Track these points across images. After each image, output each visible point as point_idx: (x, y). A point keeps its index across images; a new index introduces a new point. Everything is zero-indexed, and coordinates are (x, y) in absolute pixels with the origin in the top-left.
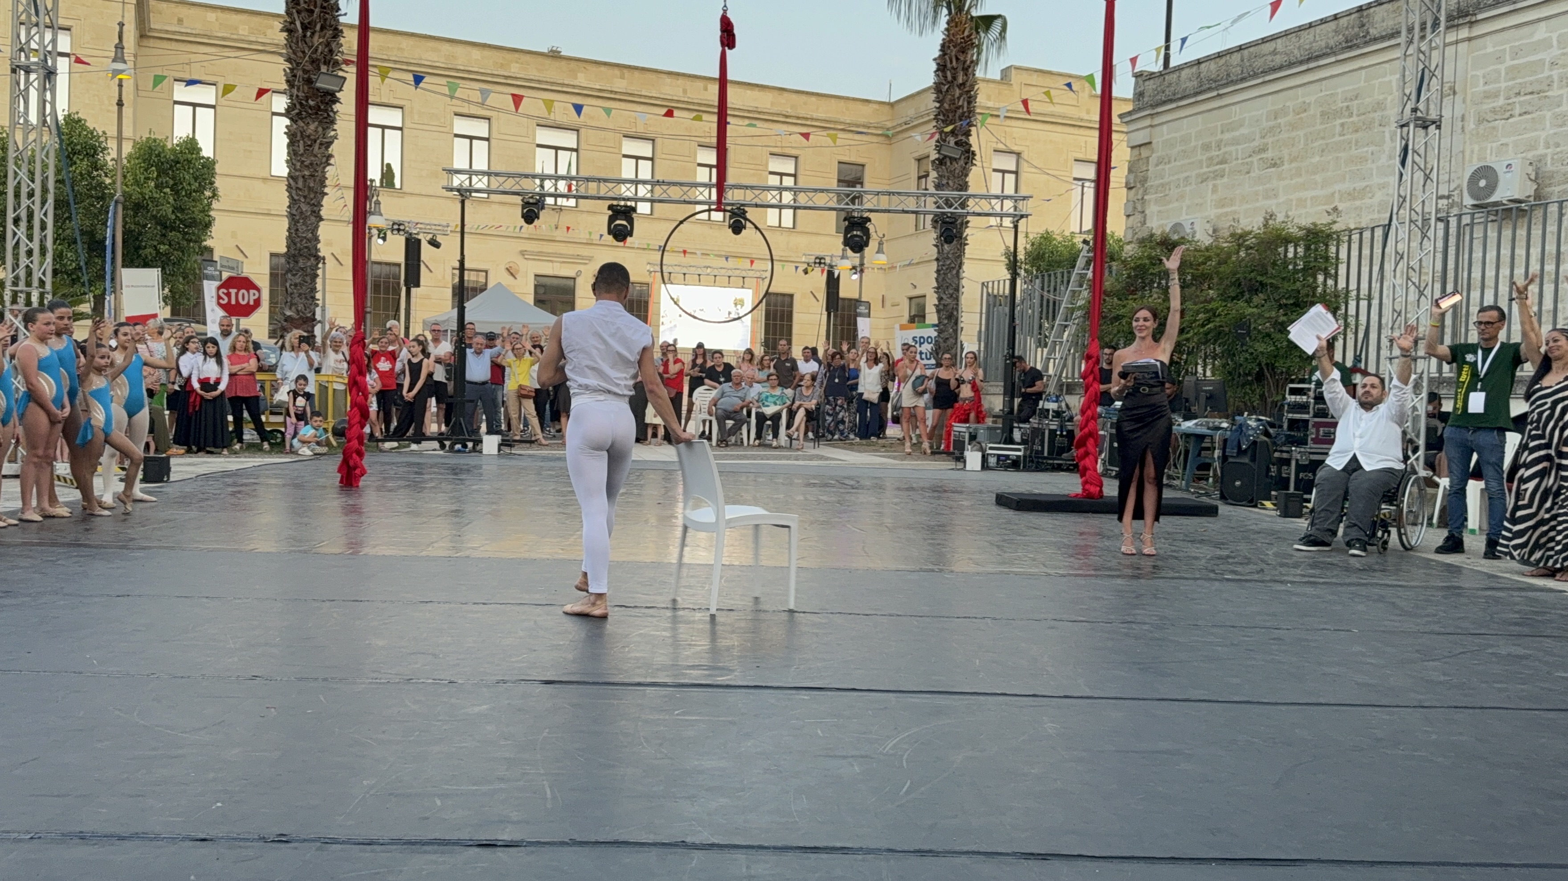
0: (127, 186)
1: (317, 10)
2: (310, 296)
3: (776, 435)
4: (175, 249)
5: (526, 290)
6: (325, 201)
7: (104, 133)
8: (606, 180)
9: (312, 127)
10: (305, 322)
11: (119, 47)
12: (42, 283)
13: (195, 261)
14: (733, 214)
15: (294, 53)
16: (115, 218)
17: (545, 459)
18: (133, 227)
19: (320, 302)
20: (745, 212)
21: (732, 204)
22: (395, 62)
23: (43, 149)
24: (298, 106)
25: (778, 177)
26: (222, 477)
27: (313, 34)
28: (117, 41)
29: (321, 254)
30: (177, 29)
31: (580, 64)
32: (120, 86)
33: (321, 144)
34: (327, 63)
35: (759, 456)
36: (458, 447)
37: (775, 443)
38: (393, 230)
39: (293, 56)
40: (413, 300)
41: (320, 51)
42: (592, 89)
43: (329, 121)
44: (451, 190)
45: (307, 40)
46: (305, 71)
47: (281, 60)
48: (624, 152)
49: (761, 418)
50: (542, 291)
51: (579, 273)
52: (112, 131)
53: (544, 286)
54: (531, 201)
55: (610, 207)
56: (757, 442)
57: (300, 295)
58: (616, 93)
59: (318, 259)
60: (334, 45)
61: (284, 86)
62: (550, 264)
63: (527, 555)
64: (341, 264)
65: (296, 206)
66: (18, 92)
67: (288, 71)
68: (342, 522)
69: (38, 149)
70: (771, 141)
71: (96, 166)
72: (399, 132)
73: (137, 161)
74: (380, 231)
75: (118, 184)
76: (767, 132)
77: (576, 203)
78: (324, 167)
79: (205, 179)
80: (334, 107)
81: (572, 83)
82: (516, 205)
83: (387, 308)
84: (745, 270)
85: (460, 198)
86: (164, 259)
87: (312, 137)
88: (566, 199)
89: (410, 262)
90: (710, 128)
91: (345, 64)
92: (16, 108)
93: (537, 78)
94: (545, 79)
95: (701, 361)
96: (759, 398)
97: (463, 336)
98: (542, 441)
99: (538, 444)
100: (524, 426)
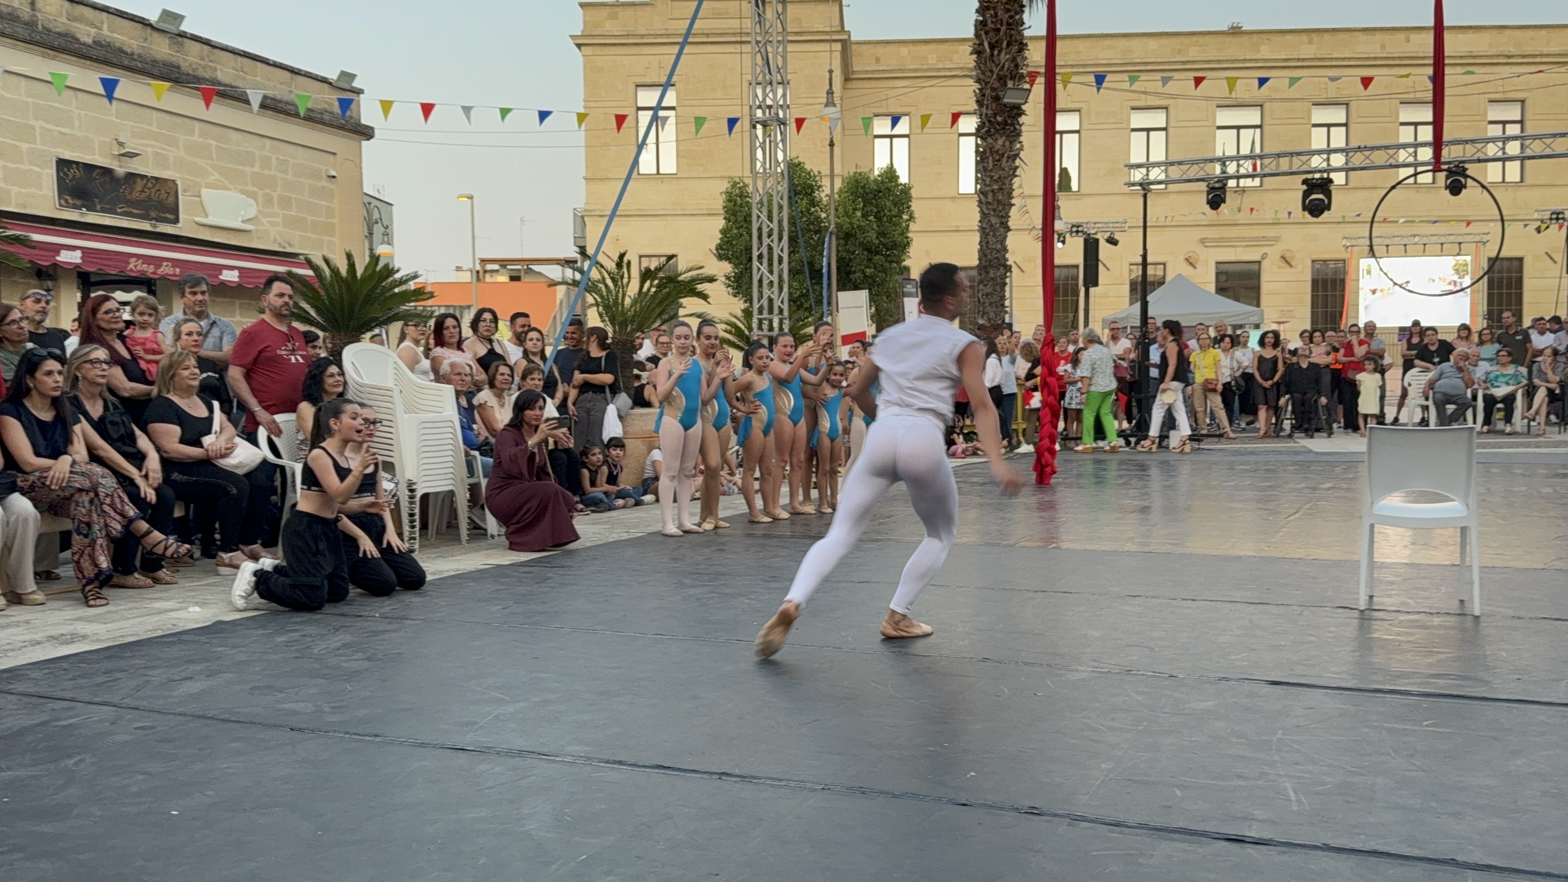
0: (838, 217)
1: (1003, 28)
2: (1000, 304)
3: (1508, 419)
4: (879, 271)
5: (1207, 279)
6: (1013, 212)
7: (819, 172)
8: (1299, 154)
9: (1000, 142)
10: (995, 329)
11: (830, 92)
12: (781, 311)
13: (896, 280)
14: (1450, 173)
15: (983, 73)
16: (830, 248)
18: (844, 254)
19: (1007, 309)
20: (1465, 169)
21: (1449, 163)
22: (1072, 66)
23: (778, 192)
24: (987, 124)
25: (1500, 126)
27: (1000, 52)
28: (828, 87)
29: (1008, 263)
30: (875, 68)
31: (1263, 36)
32: (831, 128)
33: (1008, 158)
34: (1013, 78)
35: (1489, 444)
37: (1508, 429)
38: (1071, 232)
39: (982, 77)
40: (1091, 300)
41: (1006, 67)
42: (1277, 61)
43: (1015, 134)
44: (1133, 185)
45: (995, 58)
46: (993, 89)
47: (971, 82)
48: (1314, 121)
49: (1490, 401)
50: (1223, 278)
51: (1264, 256)
52: (826, 170)
53: (1226, 273)
54: (1217, 185)
55: (1305, 182)
56: (1486, 428)
57: (991, 304)
58: (1303, 60)
59: (1008, 269)
60: (1019, 60)
61: (975, 107)
62: (1233, 249)
63: (1231, 552)
64: (1023, 271)
65: (986, 220)
66: (758, 144)
67: (977, 91)
68: (1041, 517)
69: (774, 193)
70: (1490, 87)
71: (813, 203)
72: (1077, 135)
73: (846, 195)
74: (1059, 235)
75: (832, 217)
76: (1486, 78)
77: (1261, 182)
78: (1012, 180)
79: (903, 204)
80: (1020, 119)
81: (1254, 57)
82: (1200, 192)
83: (1065, 310)
84: (1461, 235)
85: (1142, 192)
86: (870, 281)
87: (1000, 152)
88: (1250, 180)
89: (1088, 263)
90: (1414, 82)
91: (1033, 76)
92: (756, 159)
93: (1217, 58)
94: (1225, 58)
95: (1415, 340)
96: (1487, 378)
97: (1147, 332)
98: (1232, 435)
99: (1228, 438)
100: (1211, 420)
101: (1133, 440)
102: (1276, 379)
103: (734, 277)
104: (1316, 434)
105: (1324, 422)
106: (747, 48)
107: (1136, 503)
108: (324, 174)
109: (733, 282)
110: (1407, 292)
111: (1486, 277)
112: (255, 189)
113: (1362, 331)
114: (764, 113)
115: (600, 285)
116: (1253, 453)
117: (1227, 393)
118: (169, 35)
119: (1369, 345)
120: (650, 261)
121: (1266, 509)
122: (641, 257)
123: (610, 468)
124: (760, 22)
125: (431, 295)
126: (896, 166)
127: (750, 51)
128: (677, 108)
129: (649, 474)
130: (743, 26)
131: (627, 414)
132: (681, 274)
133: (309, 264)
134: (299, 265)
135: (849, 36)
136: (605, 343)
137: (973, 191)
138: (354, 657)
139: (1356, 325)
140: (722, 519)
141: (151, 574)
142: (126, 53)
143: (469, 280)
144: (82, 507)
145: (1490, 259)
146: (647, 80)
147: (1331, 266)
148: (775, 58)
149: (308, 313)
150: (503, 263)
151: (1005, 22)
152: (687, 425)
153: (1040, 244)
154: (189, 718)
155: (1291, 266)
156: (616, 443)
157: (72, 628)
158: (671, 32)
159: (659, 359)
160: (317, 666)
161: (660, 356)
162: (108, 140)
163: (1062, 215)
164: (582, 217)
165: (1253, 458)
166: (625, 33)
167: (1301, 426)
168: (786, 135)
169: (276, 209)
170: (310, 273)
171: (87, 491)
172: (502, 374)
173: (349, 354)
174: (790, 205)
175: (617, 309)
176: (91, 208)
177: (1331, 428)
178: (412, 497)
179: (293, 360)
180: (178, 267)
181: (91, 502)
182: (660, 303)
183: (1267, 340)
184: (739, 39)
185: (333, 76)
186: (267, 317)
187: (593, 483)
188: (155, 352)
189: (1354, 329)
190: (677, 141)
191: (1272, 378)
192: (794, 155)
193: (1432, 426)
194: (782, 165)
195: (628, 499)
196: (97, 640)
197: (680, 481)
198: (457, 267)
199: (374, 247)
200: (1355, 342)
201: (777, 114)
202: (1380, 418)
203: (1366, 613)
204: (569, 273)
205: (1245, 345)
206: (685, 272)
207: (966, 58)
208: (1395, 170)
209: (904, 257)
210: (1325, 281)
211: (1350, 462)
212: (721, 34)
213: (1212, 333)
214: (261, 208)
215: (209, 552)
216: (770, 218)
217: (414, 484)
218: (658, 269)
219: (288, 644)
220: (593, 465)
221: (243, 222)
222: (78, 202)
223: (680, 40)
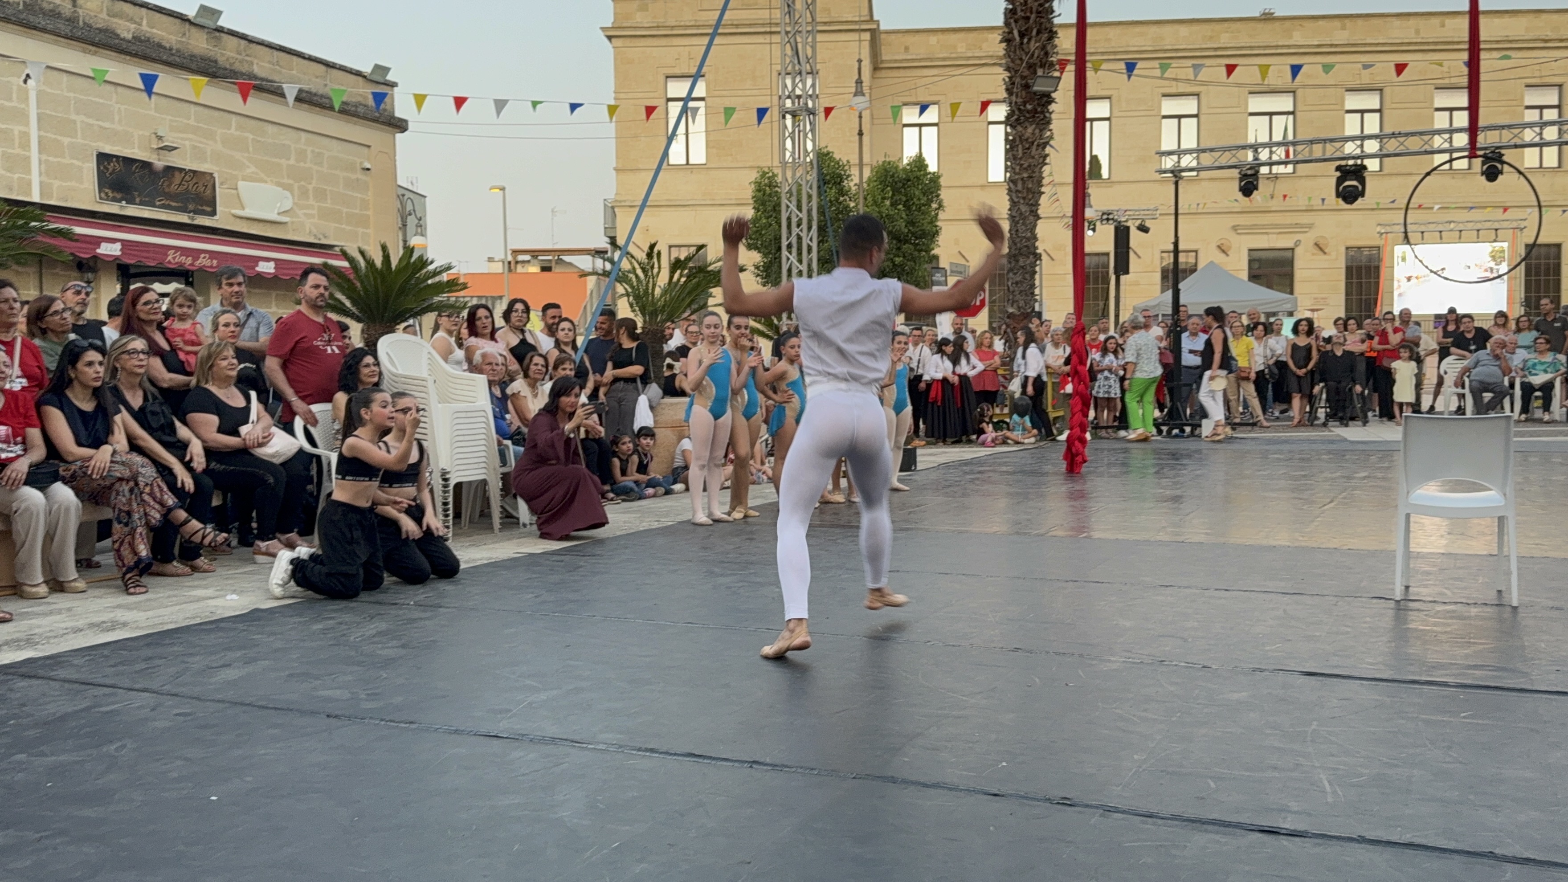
0: (867, 206)
1: (1033, 16)
2: (1029, 292)
3: (1546, 407)
4: (908, 260)
5: (1240, 266)
6: (1043, 200)
7: (848, 162)
8: (1332, 140)
9: (1030, 130)
10: (1025, 318)
11: (859, 82)
13: (925, 269)
14: (1486, 159)
15: (1013, 61)
17: (1270, 442)
19: (1037, 297)
20: (1502, 155)
21: (1485, 149)
22: (1103, 53)
23: (808, 182)
24: (1017, 112)
25: (1537, 111)
26: (960, 465)
27: (1030, 40)
28: (856, 77)
29: (1038, 251)
30: (904, 57)
31: (1296, 22)
32: (860, 117)
33: (1038, 145)
34: (1042, 66)
35: (1527, 432)
36: (1175, 431)
37: (1547, 417)
38: (1102, 220)
39: (1011, 65)
40: (1122, 288)
41: (1036, 55)
42: (1309, 46)
43: (1045, 122)
44: (1165, 172)
45: (1025, 47)
46: (1023, 78)
47: (1000, 70)
48: (1347, 108)
49: (1528, 390)
50: (1256, 265)
51: (1298, 243)
52: (855, 159)
53: (1259, 260)
54: (1249, 172)
55: (1338, 168)
56: (1523, 417)
57: (1021, 292)
58: (1336, 46)
59: (1038, 257)
60: (1049, 48)
61: (1005, 95)
62: (1265, 237)
63: (1265, 542)
64: (1053, 259)
65: (1016, 208)
66: (787, 134)
67: (1007, 79)
68: (1073, 506)
69: (803, 183)
70: (1527, 72)
71: (842, 192)
72: (1107, 123)
73: (875, 184)
74: (1090, 223)
75: (861, 206)
76: (1523, 62)
77: (1294, 168)
78: (1041, 168)
79: (932, 193)
80: (1049, 107)
81: (1287, 43)
82: (1232, 179)
83: (1096, 298)
84: (1498, 221)
85: (1174, 179)
86: (899, 270)
87: (1030, 140)
88: (1282, 166)
89: (1119, 250)
90: (1449, 68)
91: (1063, 64)
92: (786, 149)
93: (1248, 45)
94: (1257, 45)
95: (1451, 328)
96: (1524, 366)
97: (1178, 320)
98: (1265, 424)
99: (1262, 427)
100: (1244, 409)
101: (1165, 429)
102: (1310, 367)
103: (763, 266)
104: (1351, 423)
105: (1359, 411)
106: (776, 39)
107: (1168, 492)
108: (358, 167)
109: (762, 271)
110: (1442, 280)
111: (1523, 264)
112: (291, 182)
113: (1397, 319)
114: (793, 103)
115: (631, 275)
116: (1286, 441)
117: (1260, 381)
118: (206, 30)
119: (1404, 333)
120: (679, 251)
121: (1301, 499)
122: (670, 247)
123: (640, 457)
124: (789, 13)
125: (465, 286)
126: (924, 155)
127: (779, 41)
128: (707, 99)
129: (679, 462)
130: (773, 16)
131: (659, 404)
132: (710, 264)
133: (345, 255)
134: (335, 257)
135: (878, 25)
136: (634, 333)
137: (1002, 179)
138: (390, 645)
139: (1391, 313)
140: (751, 508)
141: (190, 563)
142: (165, 48)
143: (501, 271)
144: (122, 496)
145: (1527, 246)
146: (677, 71)
147: (1365, 253)
148: (804, 49)
149: (343, 304)
150: (535, 254)
151: (1034, 9)
152: (717, 414)
153: (1069, 234)
154: (227, 705)
155: (1325, 253)
156: (646, 432)
157: (112, 615)
158: (701, 23)
159: (689, 349)
160: (353, 653)
161: (690, 345)
162: (147, 134)
163: (1092, 203)
164: (613, 208)
165: (1287, 447)
166: (655, 25)
167: (1335, 415)
168: (815, 125)
169: (311, 201)
170: (345, 264)
171: (128, 481)
172: (536, 364)
173: (385, 344)
174: (820, 194)
175: (647, 298)
176: (131, 201)
177: (1366, 417)
178: (445, 486)
179: (329, 351)
180: (216, 259)
181: (131, 491)
182: (690, 293)
183: (1300, 328)
184: (768, 30)
185: (367, 69)
186: (303, 308)
187: (624, 473)
188: (193, 343)
189: (1388, 316)
190: (706, 131)
191: (1306, 366)
192: (823, 145)
193: (1469, 414)
194: (811, 155)
195: (658, 488)
196: (137, 628)
197: (709, 470)
198: (489, 258)
199: (408, 239)
200: (1390, 330)
201: (806, 104)
202: (1416, 407)
203: (1402, 603)
204: (599, 263)
205: (1278, 333)
206: (714, 263)
207: (996, 47)
208: (1429, 156)
209: (932, 246)
210: (1359, 268)
211: (1386, 451)
212: (750, 25)
213: (1245, 321)
214: (296, 201)
215: (246, 541)
216: (799, 208)
217: (448, 473)
218: (689, 259)
219: (324, 631)
220: (623, 454)
221: (279, 214)
222: (119, 196)
223: (710, 31)
